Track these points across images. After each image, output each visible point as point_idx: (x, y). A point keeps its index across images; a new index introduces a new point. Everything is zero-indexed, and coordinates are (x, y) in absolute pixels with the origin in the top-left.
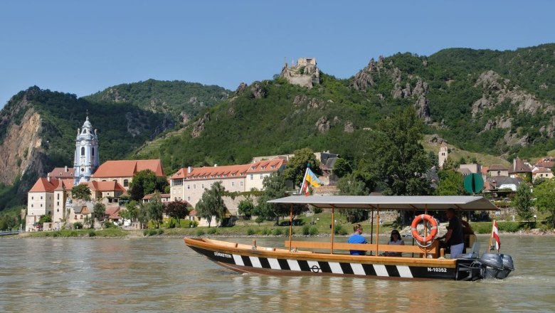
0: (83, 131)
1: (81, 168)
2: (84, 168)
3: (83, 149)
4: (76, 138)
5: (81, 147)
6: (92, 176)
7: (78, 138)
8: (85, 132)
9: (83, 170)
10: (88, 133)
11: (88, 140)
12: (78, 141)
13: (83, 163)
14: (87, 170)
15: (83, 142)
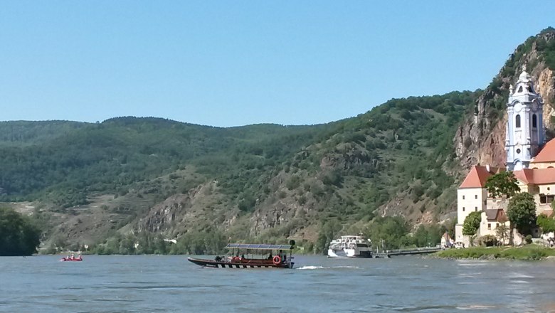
0: (518, 89)
1: (516, 148)
2: (520, 147)
3: (518, 117)
4: (507, 101)
5: (515, 114)
6: (532, 160)
7: (510, 102)
8: (521, 90)
9: (518, 151)
10: (525, 91)
11: (525, 103)
12: (510, 105)
13: (519, 140)
14: (524, 150)
15: (518, 107)
